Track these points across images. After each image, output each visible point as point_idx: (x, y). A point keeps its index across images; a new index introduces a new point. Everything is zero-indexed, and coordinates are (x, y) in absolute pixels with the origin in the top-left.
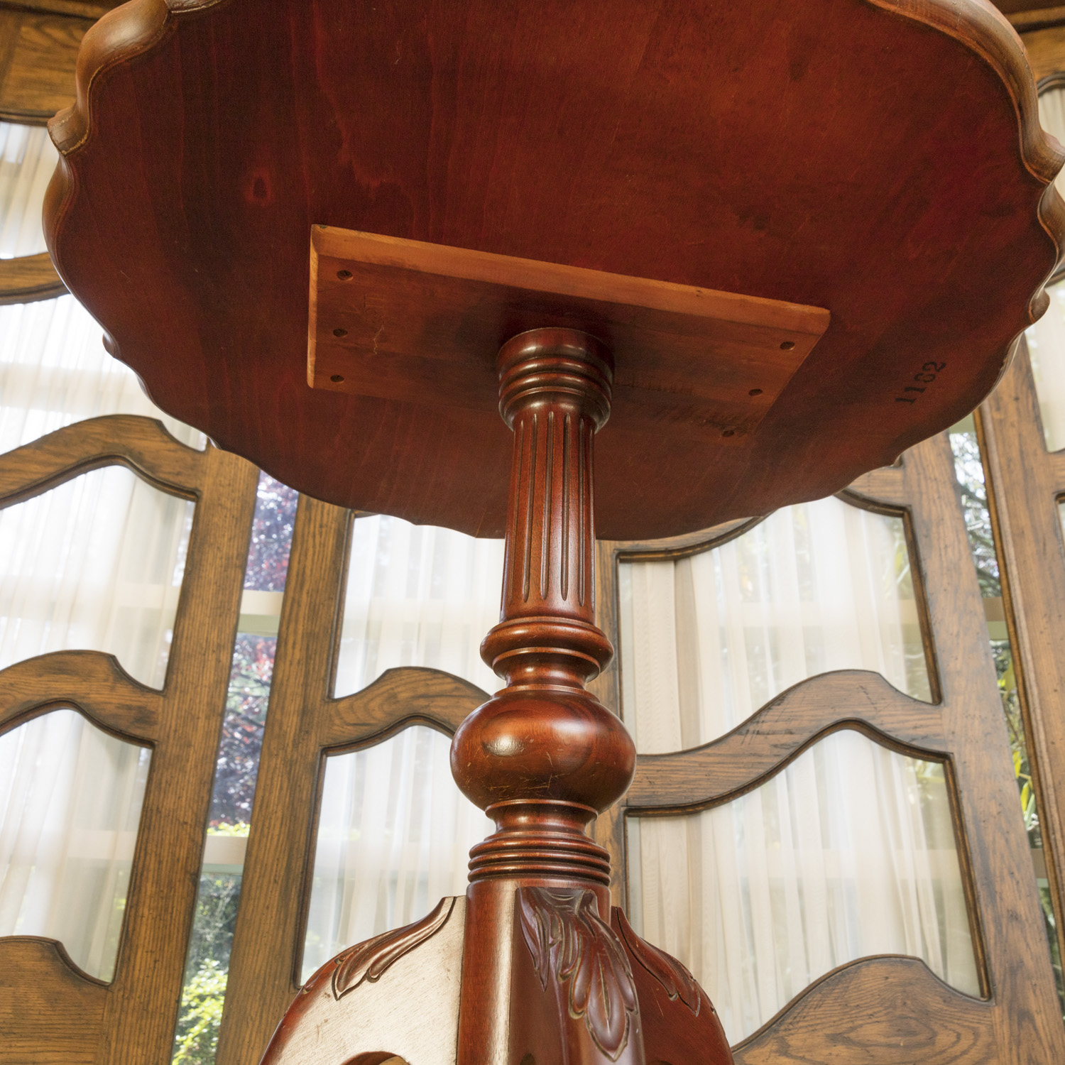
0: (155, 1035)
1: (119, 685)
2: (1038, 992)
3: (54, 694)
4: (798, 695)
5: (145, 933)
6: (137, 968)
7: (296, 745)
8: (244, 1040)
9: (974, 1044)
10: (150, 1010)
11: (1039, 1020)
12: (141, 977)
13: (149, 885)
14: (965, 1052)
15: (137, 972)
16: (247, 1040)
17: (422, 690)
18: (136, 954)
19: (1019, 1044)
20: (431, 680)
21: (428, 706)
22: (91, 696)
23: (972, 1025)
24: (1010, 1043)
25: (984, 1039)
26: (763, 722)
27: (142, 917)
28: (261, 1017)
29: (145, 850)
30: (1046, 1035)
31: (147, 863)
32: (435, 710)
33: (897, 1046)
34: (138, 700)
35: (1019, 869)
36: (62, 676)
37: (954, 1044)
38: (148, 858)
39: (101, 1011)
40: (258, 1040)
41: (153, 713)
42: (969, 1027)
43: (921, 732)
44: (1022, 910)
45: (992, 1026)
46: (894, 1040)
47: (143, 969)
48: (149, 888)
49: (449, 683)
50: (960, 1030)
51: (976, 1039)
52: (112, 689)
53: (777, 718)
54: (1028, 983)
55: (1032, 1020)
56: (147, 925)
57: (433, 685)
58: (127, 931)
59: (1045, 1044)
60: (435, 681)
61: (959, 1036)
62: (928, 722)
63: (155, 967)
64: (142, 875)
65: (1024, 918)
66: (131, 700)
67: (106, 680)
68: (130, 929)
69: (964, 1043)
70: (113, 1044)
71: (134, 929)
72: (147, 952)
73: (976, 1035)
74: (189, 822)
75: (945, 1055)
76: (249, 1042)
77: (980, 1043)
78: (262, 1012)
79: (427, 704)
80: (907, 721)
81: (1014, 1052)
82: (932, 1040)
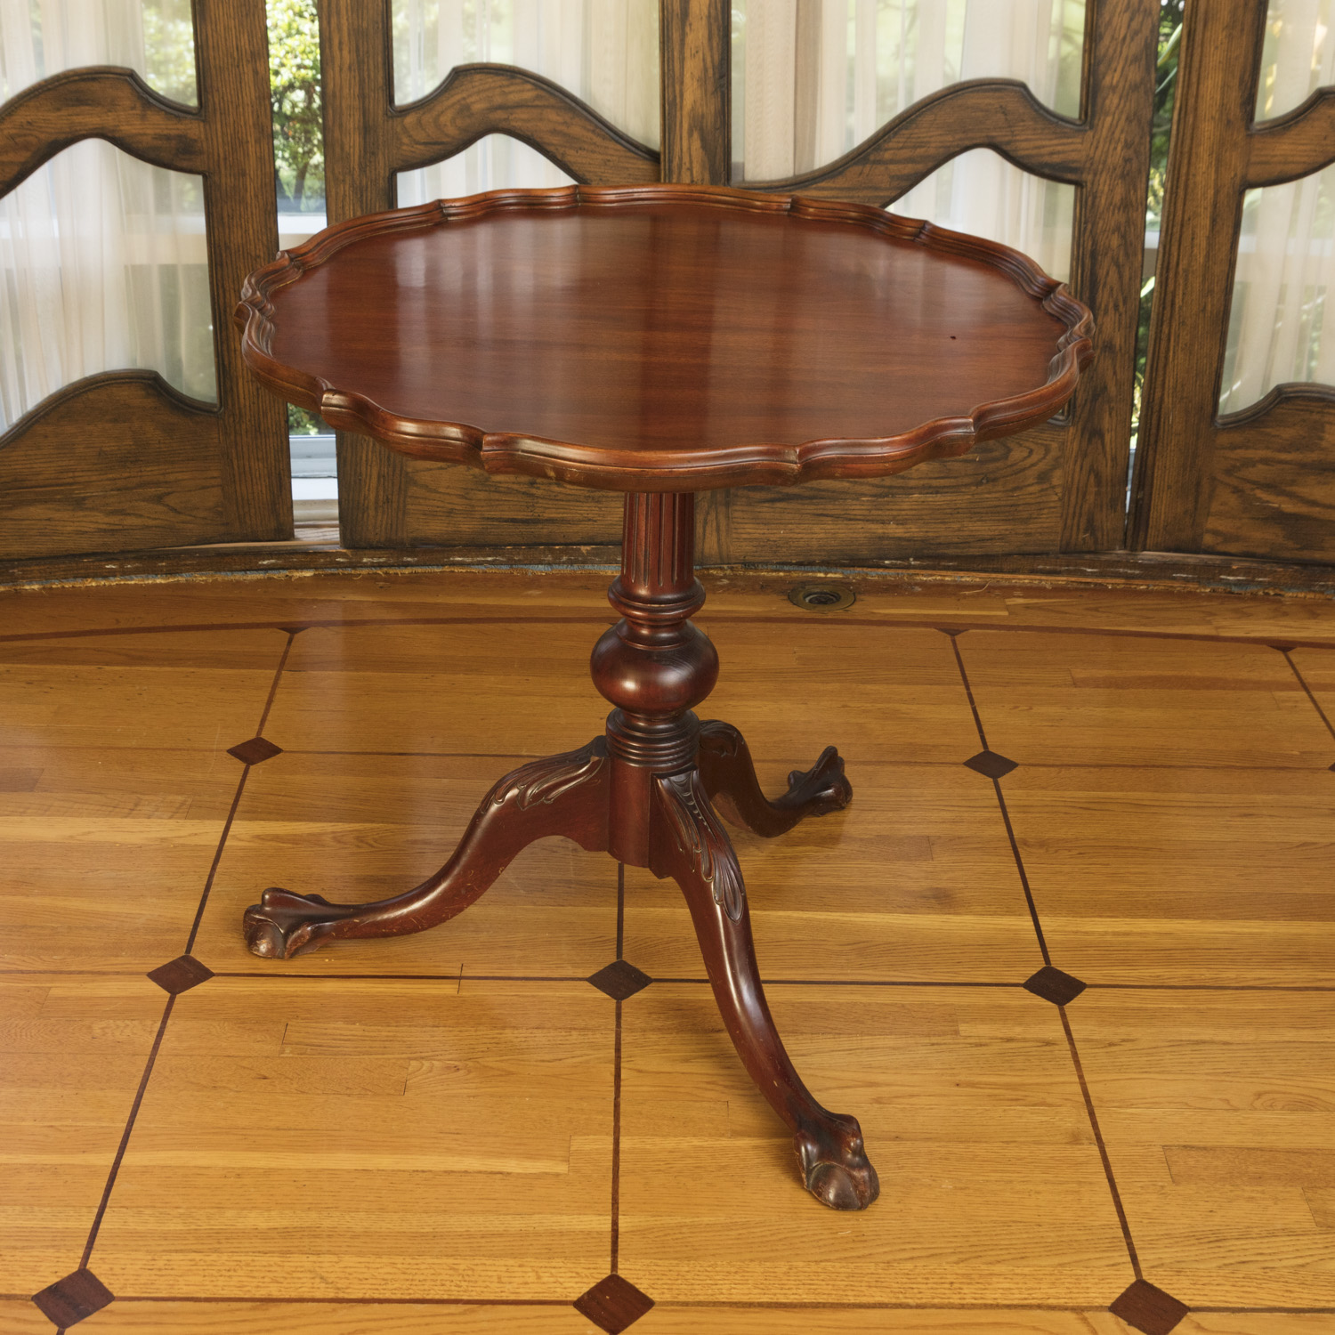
0: (272, 451)
1: (149, 112)
2: (1114, 414)
3: (80, 130)
6: (242, 396)
7: (362, 169)
8: (361, 459)
9: (1044, 458)
10: (262, 430)
11: (1107, 438)
12: (248, 404)
14: (1033, 465)
15: (242, 400)
16: (364, 458)
17: (499, 100)
18: (237, 384)
19: (1085, 455)
20: (507, 86)
21: (508, 118)
22: (122, 128)
23: (1045, 442)
24: (1076, 456)
25: (1054, 453)
26: (886, 150)
29: (223, 286)
30: (1112, 449)
31: (227, 300)
32: (514, 123)
33: (973, 461)
34: (173, 128)
36: (82, 108)
37: (1025, 458)
38: (227, 295)
39: (217, 436)
40: (375, 459)
41: (195, 141)
42: (1042, 444)
43: (1056, 158)
44: (1118, 341)
45: (1063, 444)
46: (970, 457)
47: (247, 397)
49: (529, 90)
50: (1032, 446)
51: (1046, 454)
52: (143, 117)
54: (1106, 407)
55: (1101, 435)
57: (510, 92)
58: (224, 364)
59: (1109, 457)
60: (512, 88)
61: (1031, 452)
62: (1065, 148)
63: (258, 395)
64: (225, 311)
65: (1118, 349)
66: (167, 128)
67: (132, 109)
68: (226, 363)
69: (1035, 458)
70: (235, 462)
71: (230, 363)
72: (247, 382)
73: (1047, 450)
74: (262, 255)
75: (1015, 468)
76: (367, 460)
77: (1049, 457)
80: (1043, 147)
81: (1079, 463)
82: (1006, 457)
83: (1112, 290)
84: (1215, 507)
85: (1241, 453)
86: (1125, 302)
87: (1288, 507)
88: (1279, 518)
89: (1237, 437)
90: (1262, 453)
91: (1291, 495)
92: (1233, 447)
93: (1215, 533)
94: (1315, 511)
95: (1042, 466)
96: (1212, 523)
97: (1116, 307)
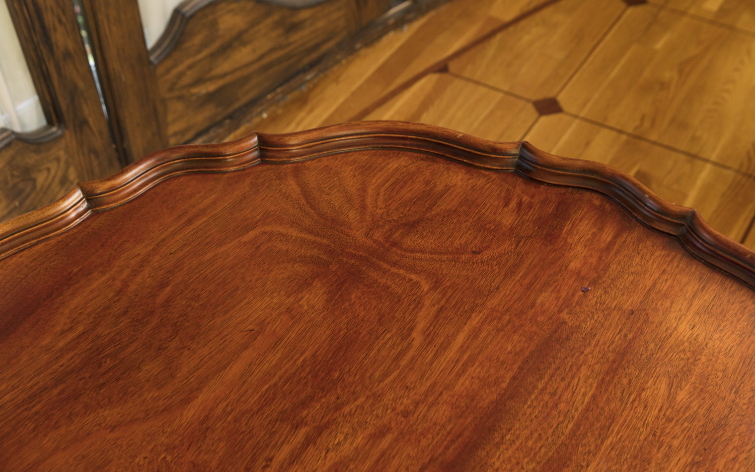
9: (58, 167)
14: (54, 178)
19: (82, 144)
23: (54, 156)
24: (78, 150)
25: (63, 158)
33: (15, 208)
37: (47, 177)
42: (53, 159)
45: (66, 147)
46: (12, 206)
50: (48, 165)
51: (59, 164)
54: (82, 100)
55: (86, 123)
59: (96, 133)
61: (49, 170)
69: (53, 172)
73: (58, 159)
75: (44, 189)
77: (61, 164)
81: (81, 153)
82: (34, 187)
83: (52, 9)
84: (170, 117)
85: (175, 72)
86: (64, 13)
87: (211, 87)
88: (210, 97)
89: (169, 63)
90: (188, 62)
91: (212, 79)
92: (168, 71)
93: (175, 134)
94: (228, 79)
95: (60, 174)
96: (172, 129)
97: (60, 21)
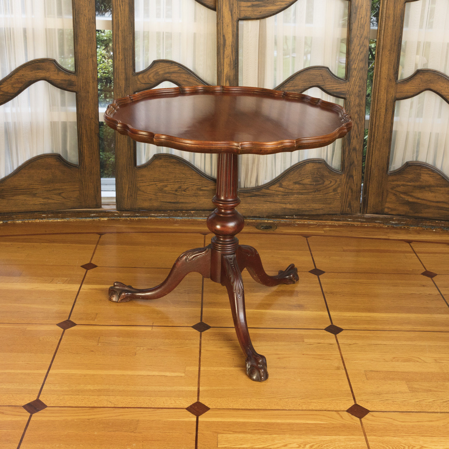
0: (95, 180)
1: (60, 73)
2: (356, 170)
3: (38, 78)
4: (298, 77)
5: (86, 152)
8: (123, 182)
10: (92, 173)
11: (354, 178)
12: (88, 165)
13: (85, 138)
14: (331, 186)
15: (86, 163)
16: (124, 182)
17: (167, 71)
18: (85, 158)
19: (348, 183)
20: (170, 66)
21: (170, 76)
22: (51, 77)
25: (338, 182)
26: (286, 87)
27: (84, 148)
28: (127, 176)
29: (81, 127)
30: (356, 181)
31: (82, 132)
32: (172, 78)
34: (67, 77)
35: (359, 136)
36: (39, 71)
38: (82, 130)
39: (78, 174)
40: (127, 182)
41: (74, 82)
42: (334, 179)
43: (338, 90)
44: (357, 147)
45: (341, 179)
47: (88, 162)
48: (85, 139)
49: (177, 68)
50: (331, 180)
52: (58, 74)
53: (290, 86)
54: (354, 168)
56: (86, 150)
57: (171, 68)
58: (81, 152)
59: (355, 184)
60: (172, 67)
61: (331, 182)
62: (341, 87)
63: (91, 162)
64: (82, 135)
65: (357, 150)
66: (65, 78)
67: (55, 71)
69: (332, 184)
70: (84, 183)
71: (83, 151)
72: (88, 157)
73: (336, 181)
75: (326, 187)
76: (125, 183)
78: (127, 175)
79: (169, 76)
80: (334, 87)
81: (346, 185)
